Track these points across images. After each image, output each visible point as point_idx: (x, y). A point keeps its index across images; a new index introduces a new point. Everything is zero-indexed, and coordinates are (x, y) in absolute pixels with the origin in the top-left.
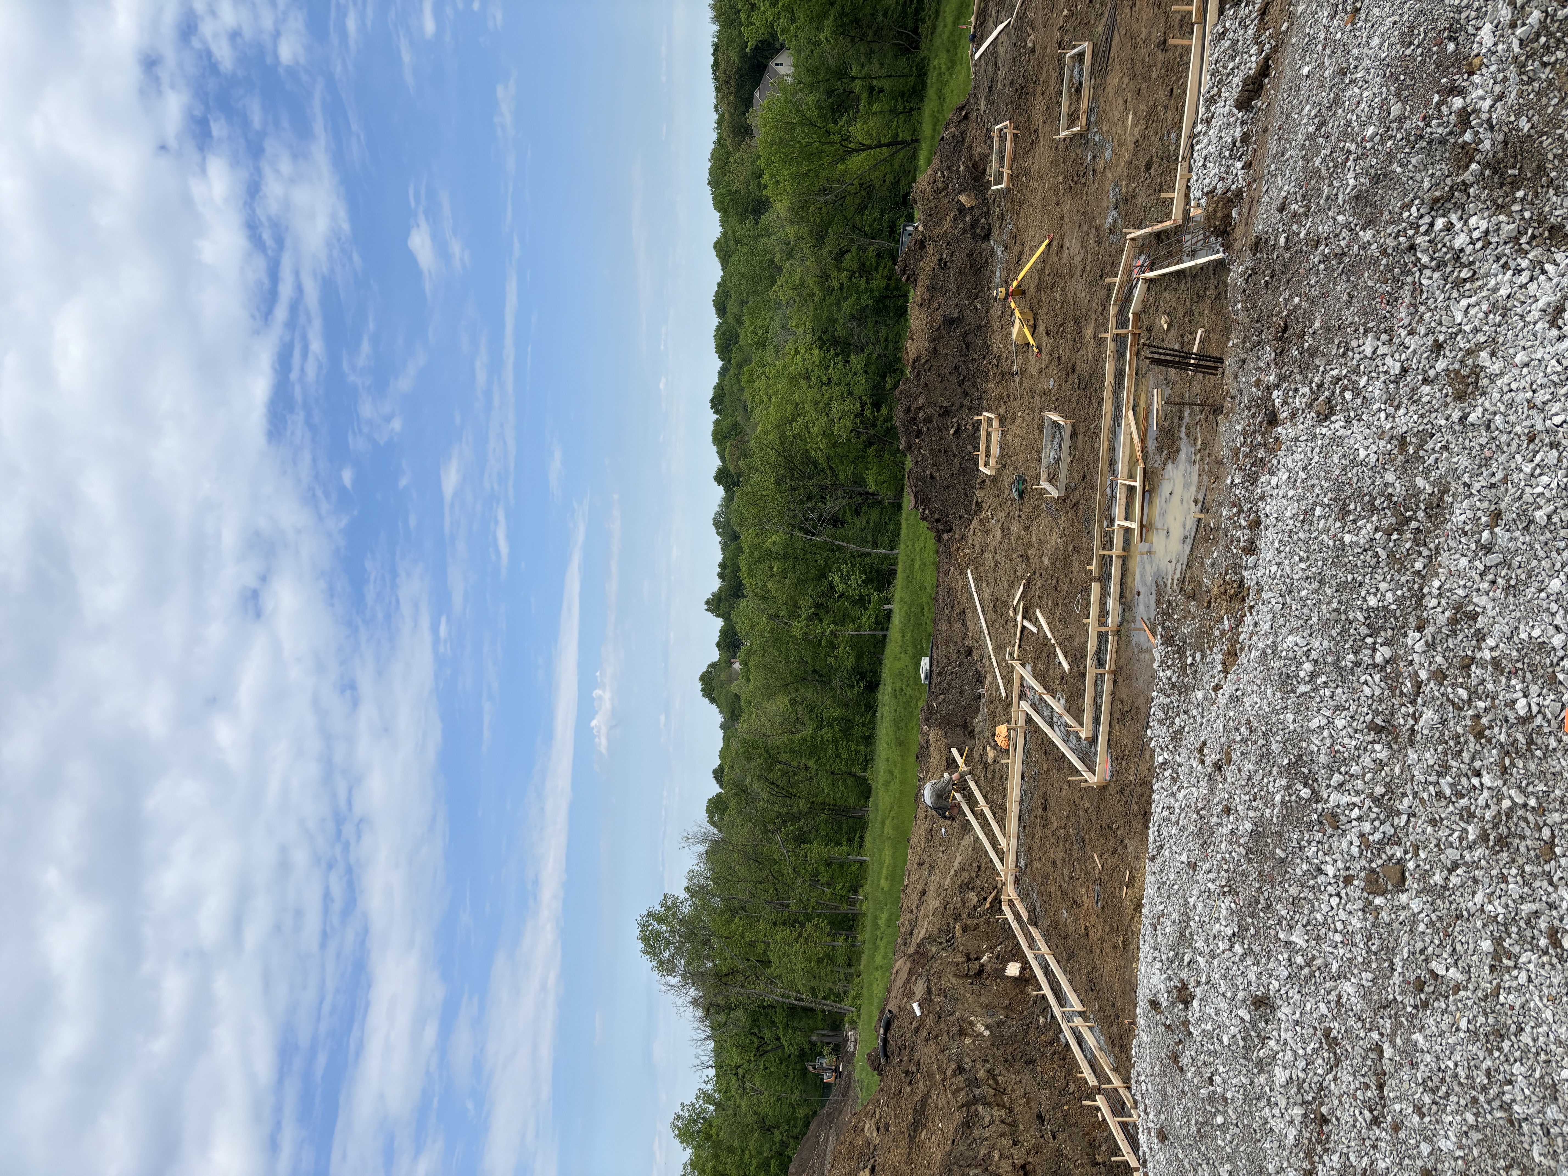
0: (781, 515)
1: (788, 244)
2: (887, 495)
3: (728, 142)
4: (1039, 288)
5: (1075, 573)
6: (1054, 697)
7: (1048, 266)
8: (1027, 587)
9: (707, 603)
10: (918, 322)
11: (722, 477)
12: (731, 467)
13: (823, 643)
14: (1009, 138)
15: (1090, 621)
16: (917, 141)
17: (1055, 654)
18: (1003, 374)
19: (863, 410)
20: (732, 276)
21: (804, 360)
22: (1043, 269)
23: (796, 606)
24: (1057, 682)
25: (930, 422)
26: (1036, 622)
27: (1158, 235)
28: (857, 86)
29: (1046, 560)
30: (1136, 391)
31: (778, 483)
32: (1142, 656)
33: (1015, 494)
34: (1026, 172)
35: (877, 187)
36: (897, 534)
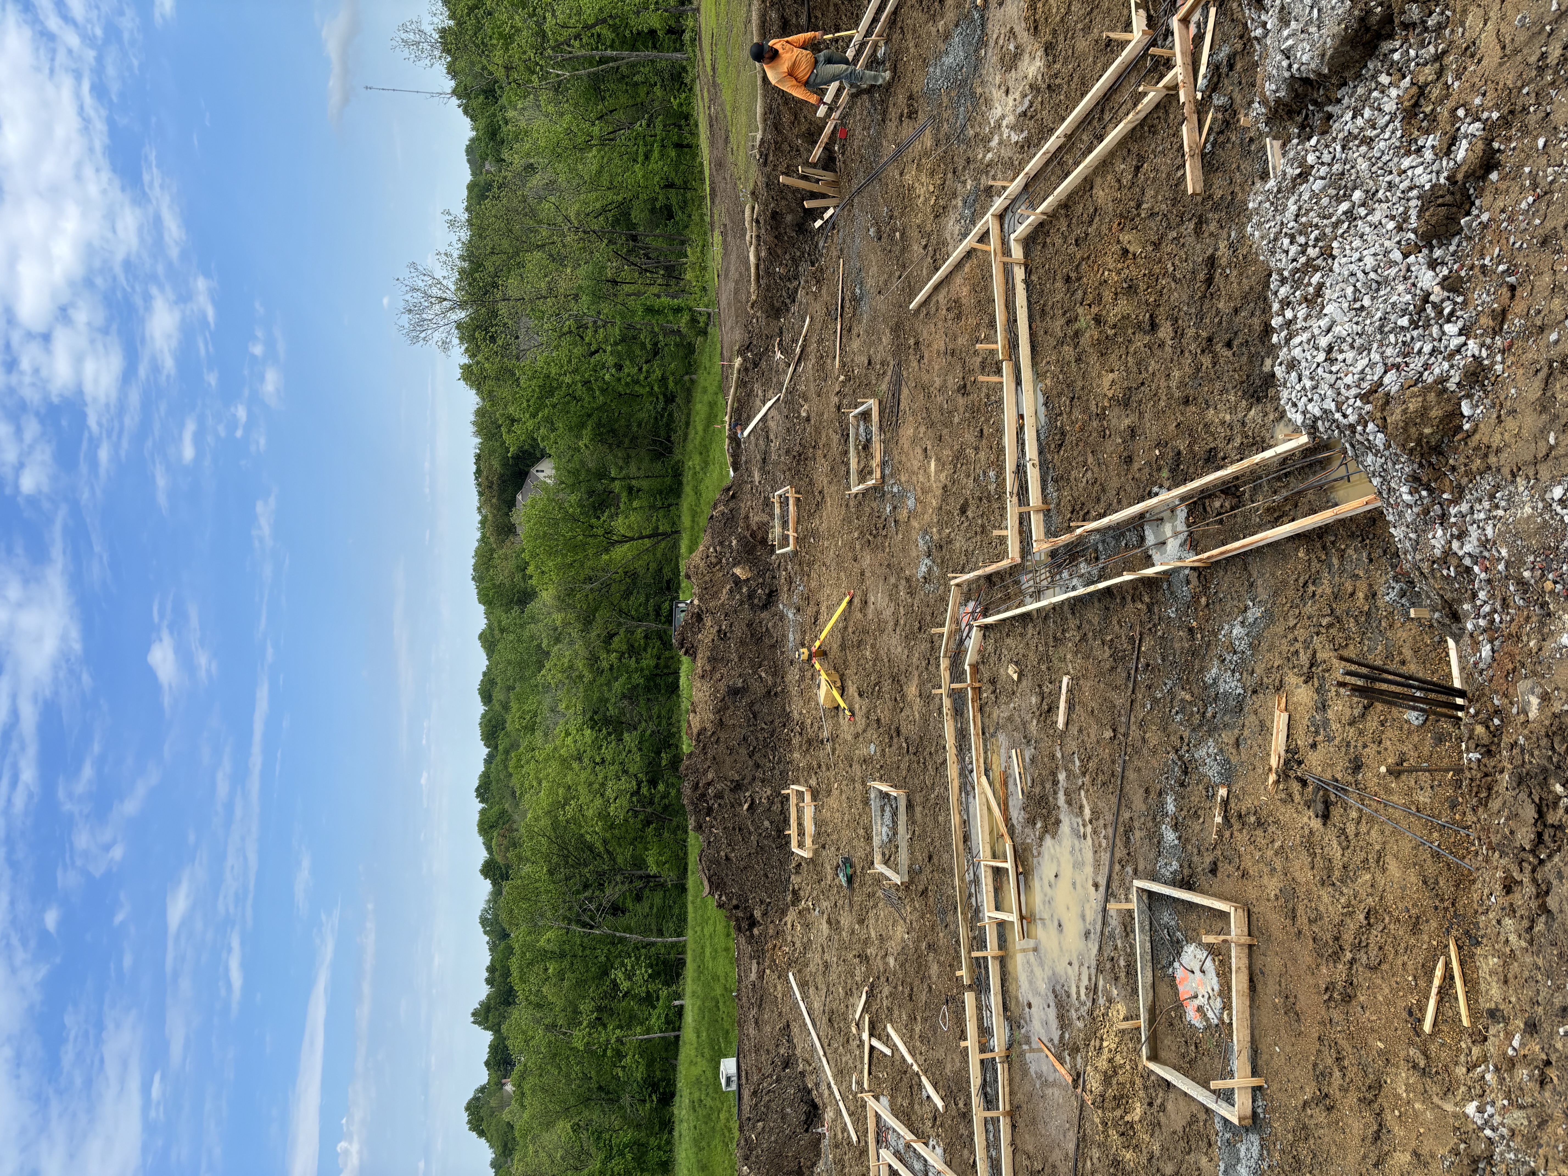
0: (555, 908)
1: (556, 629)
2: (669, 876)
3: (492, 540)
4: (843, 647)
5: (934, 979)
6: (926, 1144)
7: (851, 623)
8: (870, 995)
9: (473, 1014)
10: (701, 694)
11: (490, 870)
12: (499, 859)
13: (609, 1053)
14: (791, 502)
15: (968, 1043)
16: (677, 532)
17: (920, 1085)
18: (809, 742)
19: (639, 788)
20: (498, 663)
21: (575, 742)
22: (846, 628)
23: (576, 1012)
24: (929, 1124)
25: (722, 798)
26: (887, 1040)
27: (989, 578)
28: (617, 486)
29: (891, 961)
30: (985, 753)
31: (551, 872)
32: (1049, 1091)
33: (843, 881)
34: (815, 533)
35: (641, 574)
36: (682, 919)
